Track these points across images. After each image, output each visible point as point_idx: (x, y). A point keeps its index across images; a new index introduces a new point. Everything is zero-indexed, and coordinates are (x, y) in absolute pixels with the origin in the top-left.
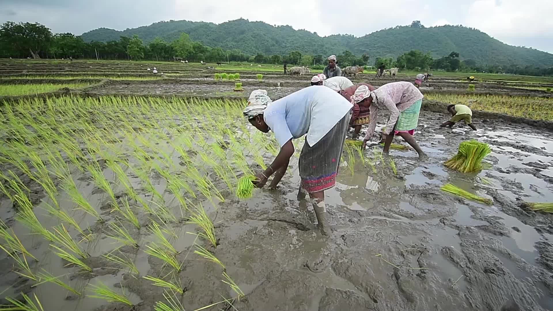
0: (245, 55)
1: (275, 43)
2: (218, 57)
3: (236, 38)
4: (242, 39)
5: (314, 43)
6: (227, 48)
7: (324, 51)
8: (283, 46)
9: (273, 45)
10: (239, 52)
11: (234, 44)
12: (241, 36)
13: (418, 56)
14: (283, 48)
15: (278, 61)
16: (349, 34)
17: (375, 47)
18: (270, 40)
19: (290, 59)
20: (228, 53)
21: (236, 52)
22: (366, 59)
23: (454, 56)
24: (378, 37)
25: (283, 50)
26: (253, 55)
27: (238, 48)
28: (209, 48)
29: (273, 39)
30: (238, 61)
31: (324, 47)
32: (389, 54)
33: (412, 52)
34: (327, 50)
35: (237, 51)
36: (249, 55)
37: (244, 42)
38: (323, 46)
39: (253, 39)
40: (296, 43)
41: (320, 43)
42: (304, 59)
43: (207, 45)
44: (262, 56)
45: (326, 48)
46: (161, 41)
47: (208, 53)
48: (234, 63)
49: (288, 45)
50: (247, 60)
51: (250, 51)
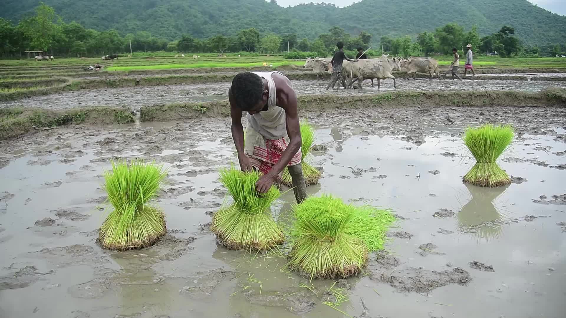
0: (161, 40)
1: (207, 19)
2: (110, 45)
3: (141, 14)
4: (153, 15)
5: (274, 17)
6: (126, 30)
7: (292, 29)
8: (222, 23)
9: (206, 23)
10: (147, 36)
11: (138, 23)
12: (150, 11)
13: (458, 33)
14: (222, 26)
15: (224, 46)
16: (327, 3)
17: (370, 22)
18: (199, 15)
19: (242, 44)
20: (129, 39)
21: (142, 36)
22: (366, 39)
23: (507, 32)
24: (373, 6)
25: (223, 29)
26: (172, 41)
27: (144, 29)
28: (95, 32)
29: (204, 13)
30: (147, 51)
31: (291, 23)
32: (393, 33)
33: (448, 27)
34: (296, 28)
35: (143, 34)
36: (166, 41)
37: (155, 19)
38: (288, 21)
39: (171, 14)
40: (244, 19)
41: (282, 17)
42: (266, 42)
43: (92, 28)
44: (191, 41)
45: (294, 24)
46: (6, 25)
47: (93, 41)
48: (140, 54)
49: (230, 22)
50: (164, 47)
51: (166, 34)
